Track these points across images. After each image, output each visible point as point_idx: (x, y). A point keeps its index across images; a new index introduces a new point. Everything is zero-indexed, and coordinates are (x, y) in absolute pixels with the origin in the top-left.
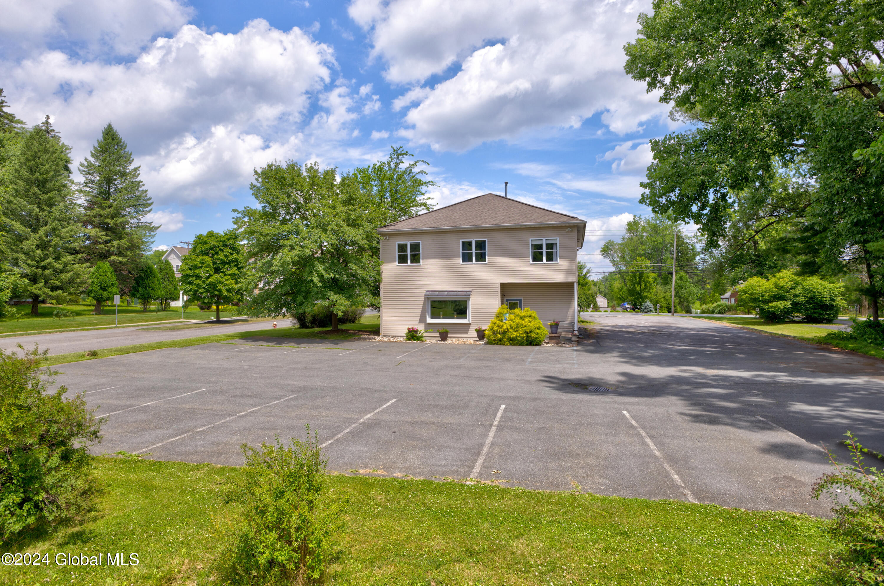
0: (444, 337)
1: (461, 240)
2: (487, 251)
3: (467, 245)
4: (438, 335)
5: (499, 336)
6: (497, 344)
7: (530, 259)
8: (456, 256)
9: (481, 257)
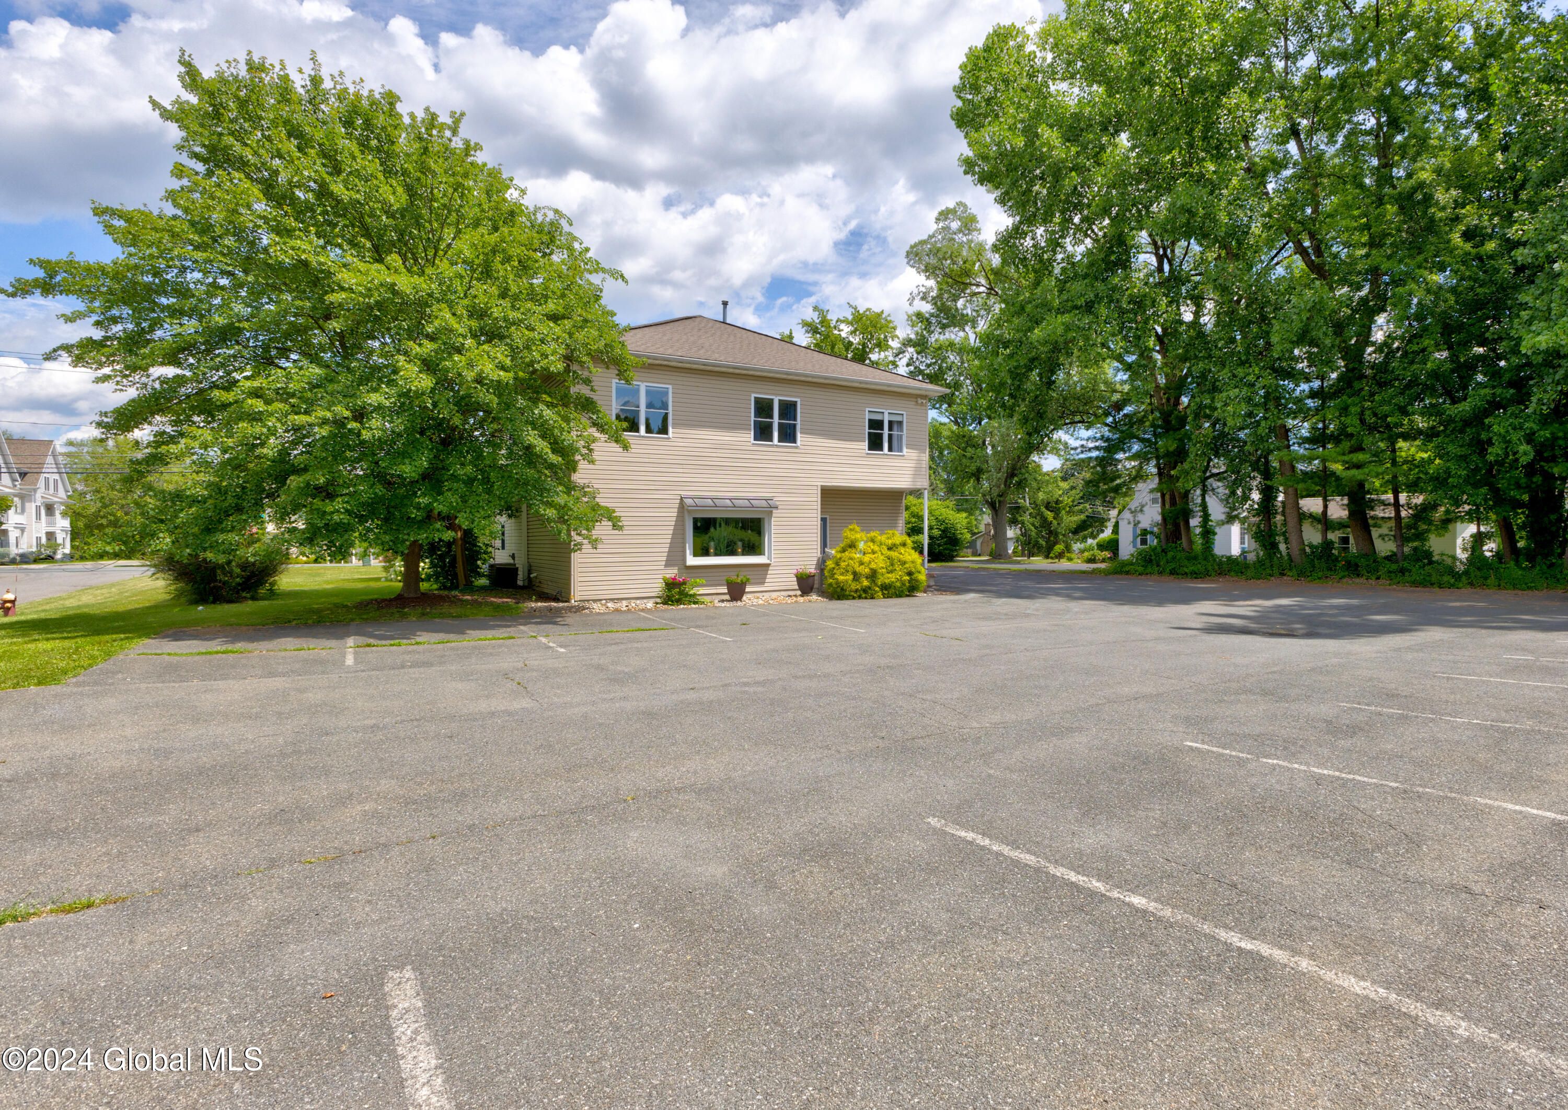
0: (736, 592)
1: (753, 395)
2: (799, 421)
3: (763, 408)
4: (724, 590)
5: (866, 583)
6: (860, 597)
7: (866, 444)
8: (745, 428)
9: (788, 435)
